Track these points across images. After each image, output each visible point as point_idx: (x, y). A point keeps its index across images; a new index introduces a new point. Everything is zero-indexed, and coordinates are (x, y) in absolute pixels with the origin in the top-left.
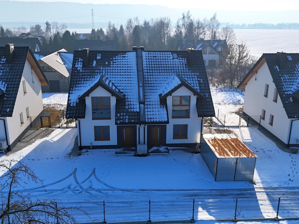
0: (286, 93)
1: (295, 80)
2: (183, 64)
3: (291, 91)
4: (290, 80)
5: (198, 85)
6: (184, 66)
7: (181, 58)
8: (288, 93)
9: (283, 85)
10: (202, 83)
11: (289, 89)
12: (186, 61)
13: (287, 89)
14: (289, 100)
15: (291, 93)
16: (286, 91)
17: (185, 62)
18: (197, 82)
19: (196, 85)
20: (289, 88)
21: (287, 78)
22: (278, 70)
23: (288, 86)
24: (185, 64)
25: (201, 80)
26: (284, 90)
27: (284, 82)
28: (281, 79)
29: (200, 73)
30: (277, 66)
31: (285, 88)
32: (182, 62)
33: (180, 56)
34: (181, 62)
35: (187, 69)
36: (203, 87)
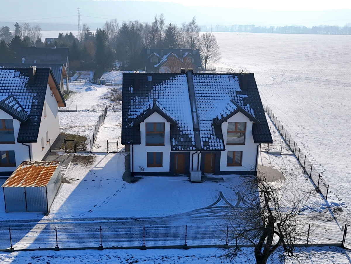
0: (129, 117)
1: (145, 103)
2: (23, 84)
3: (136, 115)
4: (140, 103)
5: (30, 107)
6: (24, 85)
7: (23, 77)
8: (132, 117)
9: (130, 109)
10: (35, 105)
11: (135, 113)
12: (28, 80)
13: (132, 113)
14: (129, 125)
15: (135, 117)
16: (131, 115)
17: (26, 81)
18: (31, 104)
19: (29, 107)
20: (136, 111)
21: (138, 100)
22: (132, 92)
23: (135, 110)
24: (26, 84)
25: (37, 101)
26: (129, 113)
27: (132, 105)
28: (131, 102)
29: (38, 93)
30: (132, 87)
31: (131, 111)
32: (23, 81)
33: (23, 74)
34: (21, 81)
35: (26, 89)
36: (35, 109)
